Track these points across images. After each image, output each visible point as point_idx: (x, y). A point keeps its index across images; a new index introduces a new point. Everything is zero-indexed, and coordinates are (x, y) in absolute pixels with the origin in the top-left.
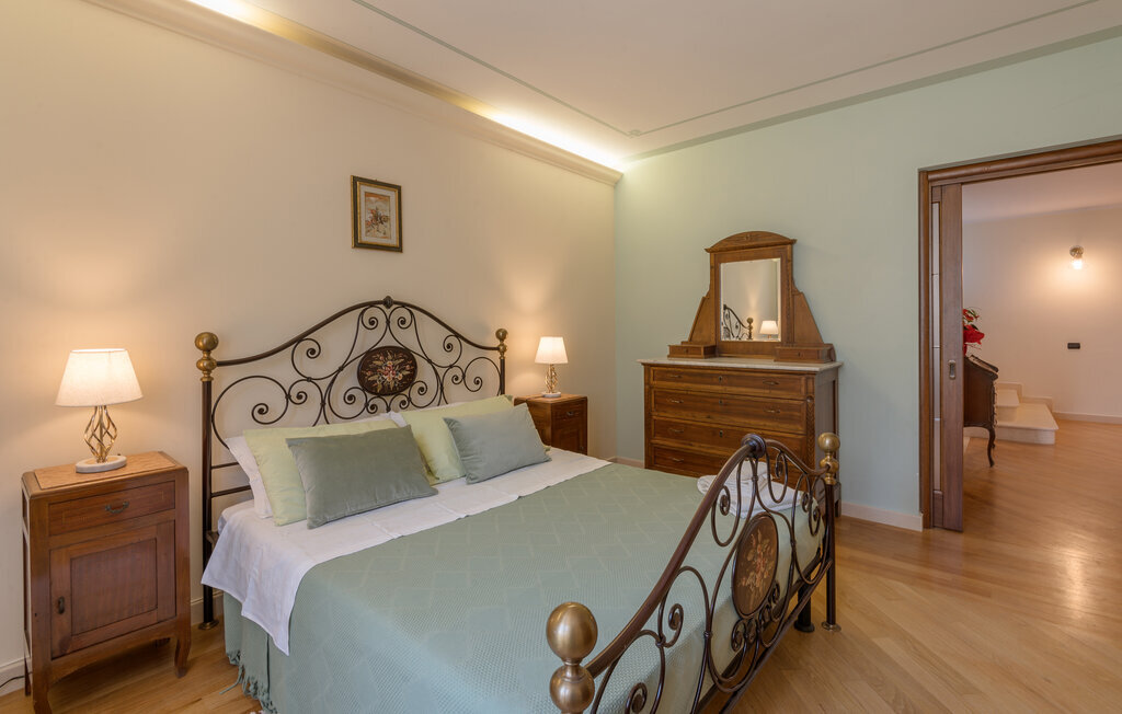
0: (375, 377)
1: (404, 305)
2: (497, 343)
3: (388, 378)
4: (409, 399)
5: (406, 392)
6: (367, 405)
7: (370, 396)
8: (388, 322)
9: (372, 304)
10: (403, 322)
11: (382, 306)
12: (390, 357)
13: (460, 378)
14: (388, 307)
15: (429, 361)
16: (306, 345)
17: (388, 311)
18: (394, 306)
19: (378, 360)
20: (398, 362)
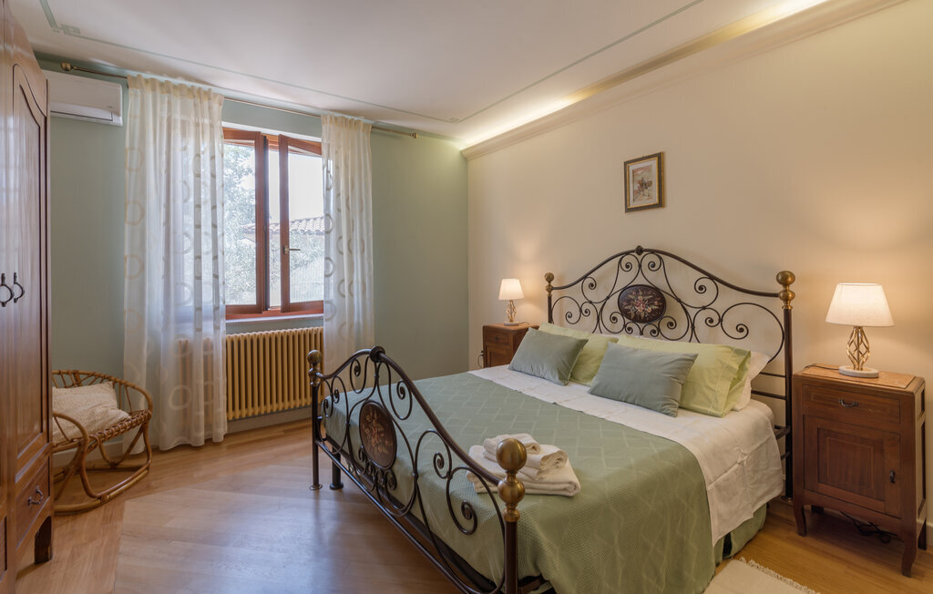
0: (629, 307)
1: (653, 252)
2: (779, 288)
3: (640, 309)
4: (659, 330)
5: (656, 323)
6: (625, 326)
7: (627, 321)
8: (640, 266)
9: (627, 253)
10: (654, 266)
11: (634, 254)
12: (641, 293)
13: (716, 321)
14: (639, 254)
15: (679, 301)
16: (588, 281)
17: (640, 257)
18: (644, 253)
19: (632, 294)
20: (646, 298)
